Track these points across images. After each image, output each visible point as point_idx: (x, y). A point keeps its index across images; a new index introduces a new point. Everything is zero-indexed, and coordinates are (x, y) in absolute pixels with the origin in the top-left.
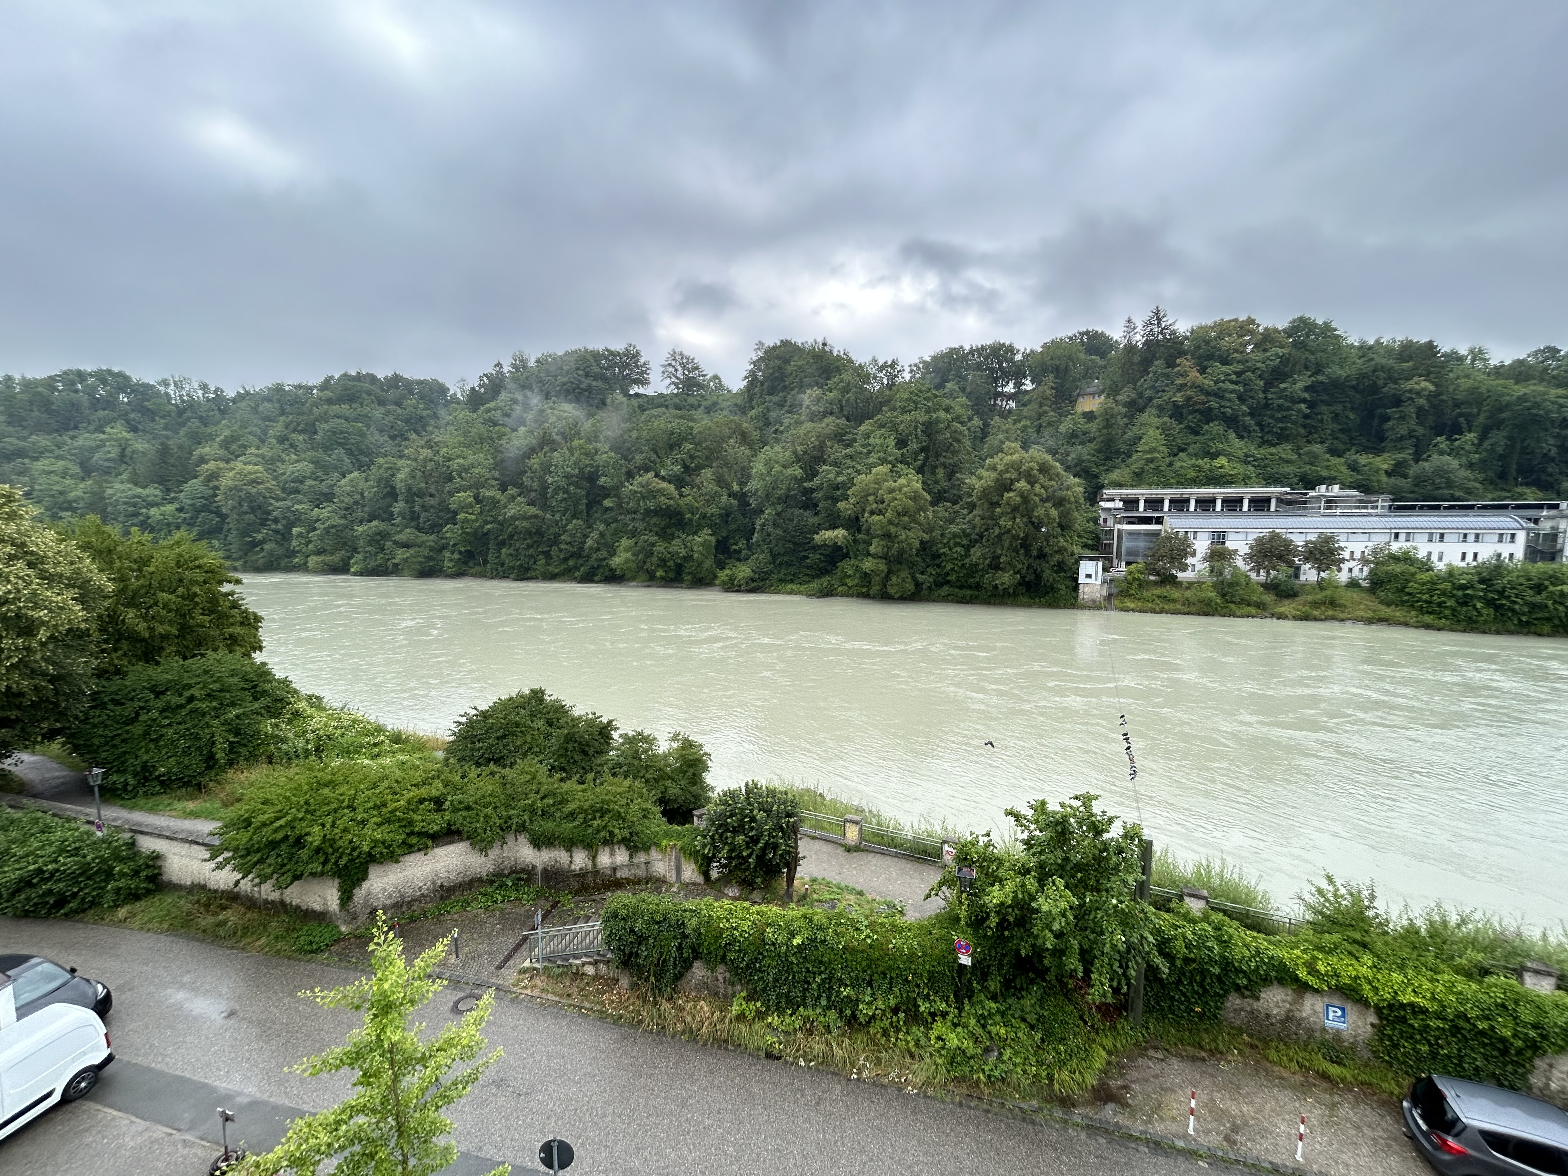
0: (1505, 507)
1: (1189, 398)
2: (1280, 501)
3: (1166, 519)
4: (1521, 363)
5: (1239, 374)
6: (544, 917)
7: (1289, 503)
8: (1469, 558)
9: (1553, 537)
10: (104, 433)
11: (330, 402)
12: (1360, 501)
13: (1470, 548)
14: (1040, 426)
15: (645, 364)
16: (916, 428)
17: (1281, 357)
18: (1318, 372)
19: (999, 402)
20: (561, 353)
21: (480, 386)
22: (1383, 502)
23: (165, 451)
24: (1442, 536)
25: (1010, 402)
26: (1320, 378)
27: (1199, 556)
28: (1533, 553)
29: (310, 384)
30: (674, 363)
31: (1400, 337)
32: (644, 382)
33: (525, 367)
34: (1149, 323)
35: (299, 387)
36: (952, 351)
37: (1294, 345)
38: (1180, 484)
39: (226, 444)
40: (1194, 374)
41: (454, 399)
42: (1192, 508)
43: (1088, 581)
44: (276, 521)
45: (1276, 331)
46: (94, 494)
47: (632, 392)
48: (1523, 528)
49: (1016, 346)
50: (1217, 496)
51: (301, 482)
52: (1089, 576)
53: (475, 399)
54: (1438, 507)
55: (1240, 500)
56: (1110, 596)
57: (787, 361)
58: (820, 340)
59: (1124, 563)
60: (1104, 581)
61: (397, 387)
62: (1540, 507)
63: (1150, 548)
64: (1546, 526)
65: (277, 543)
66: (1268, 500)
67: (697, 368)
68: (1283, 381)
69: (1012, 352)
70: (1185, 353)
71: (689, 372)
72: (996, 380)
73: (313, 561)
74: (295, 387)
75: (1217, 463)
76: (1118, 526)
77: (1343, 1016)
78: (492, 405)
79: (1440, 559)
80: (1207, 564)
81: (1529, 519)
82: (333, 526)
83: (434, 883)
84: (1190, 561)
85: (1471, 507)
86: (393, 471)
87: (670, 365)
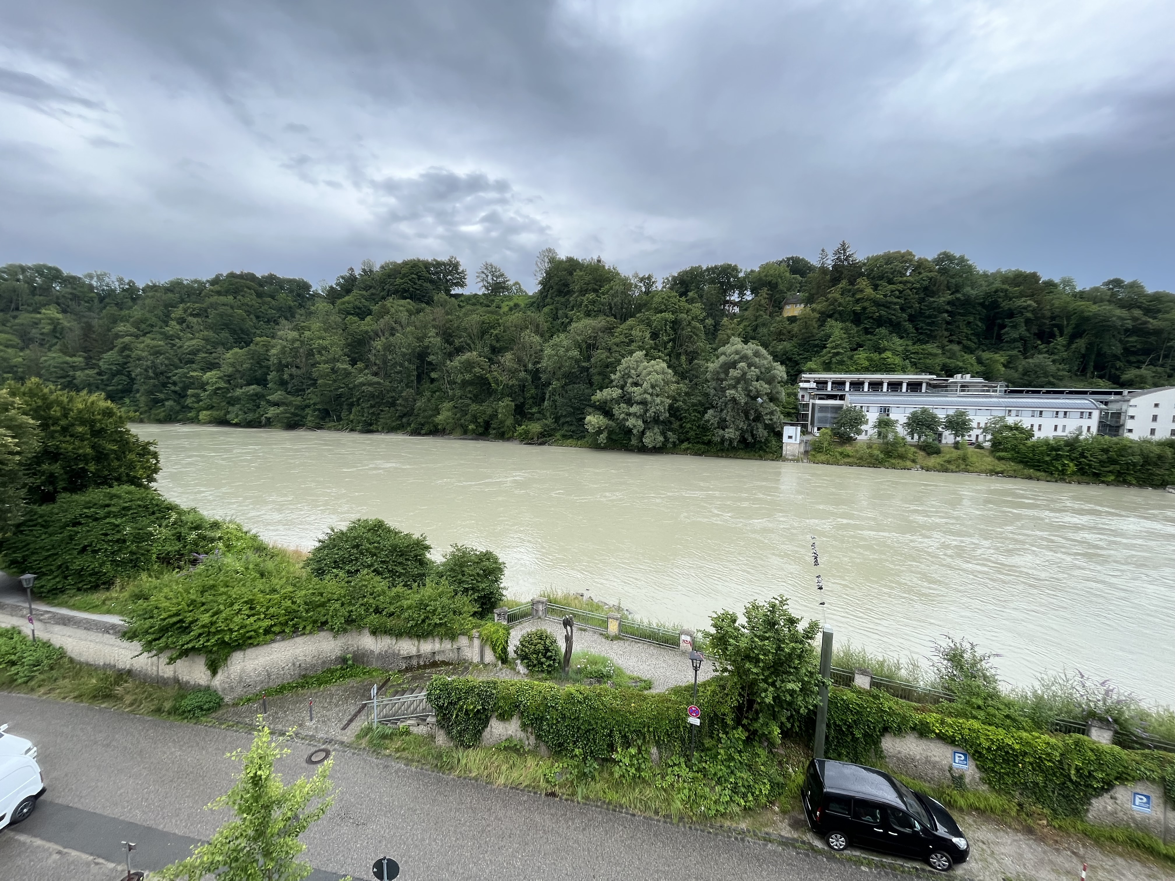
0: (1085, 393)
1: (864, 309)
2: (929, 385)
3: (848, 397)
4: (1096, 289)
5: (901, 292)
6: (379, 689)
7: (935, 386)
8: (1060, 429)
9: (1118, 415)
10: (40, 313)
11: (219, 293)
12: (985, 386)
13: (1060, 421)
14: (757, 326)
15: (463, 271)
16: (666, 325)
17: (931, 279)
18: (957, 291)
19: (727, 307)
20: (400, 261)
21: (337, 284)
22: (1000, 387)
23: (88, 329)
24: (1041, 412)
25: (735, 308)
26: (959, 295)
27: (871, 423)
28: (1103, 426)
29: (204, 280)
30: (485, 271)
31: (1013, 269)
32: (462, 285)
33: (371, 271)
34: (837, 252)
35: (196, 281)
36: (693, 269)
37: (939, 271)
38: (857, 371)
39: (137, 324)
40: (869, 291)
41: (316, 295)
42: (866, 389)
43: (790, 441)
44: (175, 384)
45: (927, 260)
46: (31, 360)
47: (453, 292)
48: (1097, 409)
49: (739, 267)
50: (884, 381)
51: (195, 354)
52: (790, 437)
53: (333, 295)
54: (1038, 392)
55: (900, 384)
56: (806, 452)
57: (571, 274)
58: (595, 258)
59: (816, 429)
60: (802, 441)
61: (271, 284)
62: (1109, 393)
63: (835, 418)
64: (1113, 408)
65: (175, 401)
66: (920, 384)
67: (502, 275)
68: (932, 297)
69: (737, 270)
70: (862, 275)
71: (497, 278)
72: (725, 291)
73: (204, 415)
74: (192, 282)
75: (883, 355)
76: (812, 401)
77: (965, 760)
78: (347, 298)
79: (1040, 429)
80: (876, 430)
81: (1102, 402)
82: (219, 389)
83: (294, 664)
84: (864, 427)
85: (1062, 392)
86: (267, 347)
87: (483, 272)
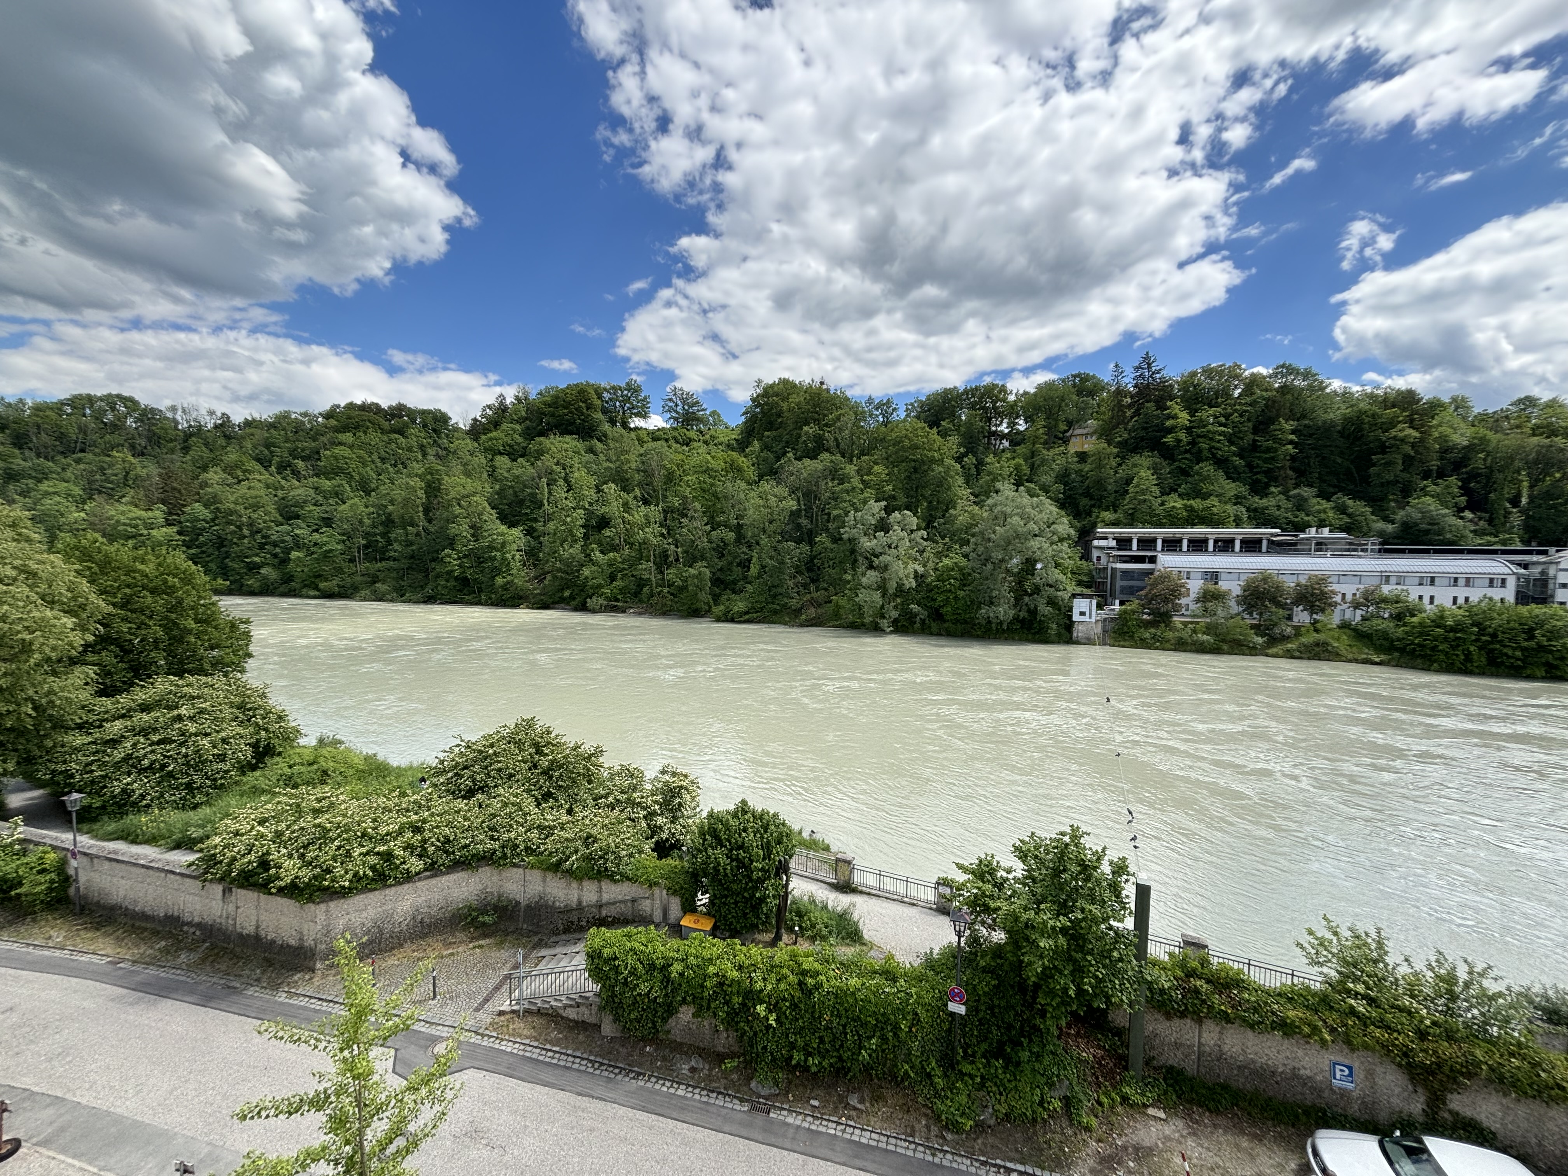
0: (1495, 552)
1: (1179, 440)
2: (1271, 542)
3: (1159, 558)
4: (1502, 411)
5: (1227, 416)
6: (526, 956)
7: (1280, 544)
8: (1461, 601)
9: (1543, 582)
11: (334, 429)
12: (1350, 544)
13: (1461, 593)
14: (1034, 464)
15: (645, 398)
17: (1268, 401)
18: (1304, 416)
19: (992, 441)
20: (563, 386)
21: (482, 416)
22: (1372, 543)
23: (169, 475)
24: (1433, 580)
25: (1004, 441)
26: (1307, 421)
27: (1193, 595)
28: (1524, 596)
29: (316, 412)
30: (674, 399)
32: (644, 416)
33: (526, 399)
34: (1139, 368)
35: (305, 414)
36: (946, 391)
37: (1280, 389)
38: (1173, 525)
39: (230, 470)
40: (1184, 417)
41: (456, 429)
42: (1185, 548)
43: (1082, 618)
44: (275, 545)
45: (1261, 376)
47: (632, 426)
48: (1513, 574)
49: (1008, 388)
50: (1209, 536)
51: (301, 507)
52: (1082, 614)
53: (477, 430)
55: (1232, 541)
56: (1105, 633)
57: (784, 398)
58: (818, 380)
59: (1117, 602)
60: (1098, 620)
61: (402, 417)
62: (1530, 552)
63: (1143, 587)
64: (1535, 571)
66: (1259, 541)
67: (697, 402)
68: (1270, 425)
69: (1005, 392)
70: (1175, 396)
71: (689, 406)
72: (989, 419)
74: (301, 415)
75: (1208, 503)
76: (1111, 565)
77: (1351, 1075)
78: (494, 433)
80: (1200, 604)
81: (1519, 565)
83: (414, 918)
84: (1183, 601)
85: (1461, 552)
87: (670, 400)
